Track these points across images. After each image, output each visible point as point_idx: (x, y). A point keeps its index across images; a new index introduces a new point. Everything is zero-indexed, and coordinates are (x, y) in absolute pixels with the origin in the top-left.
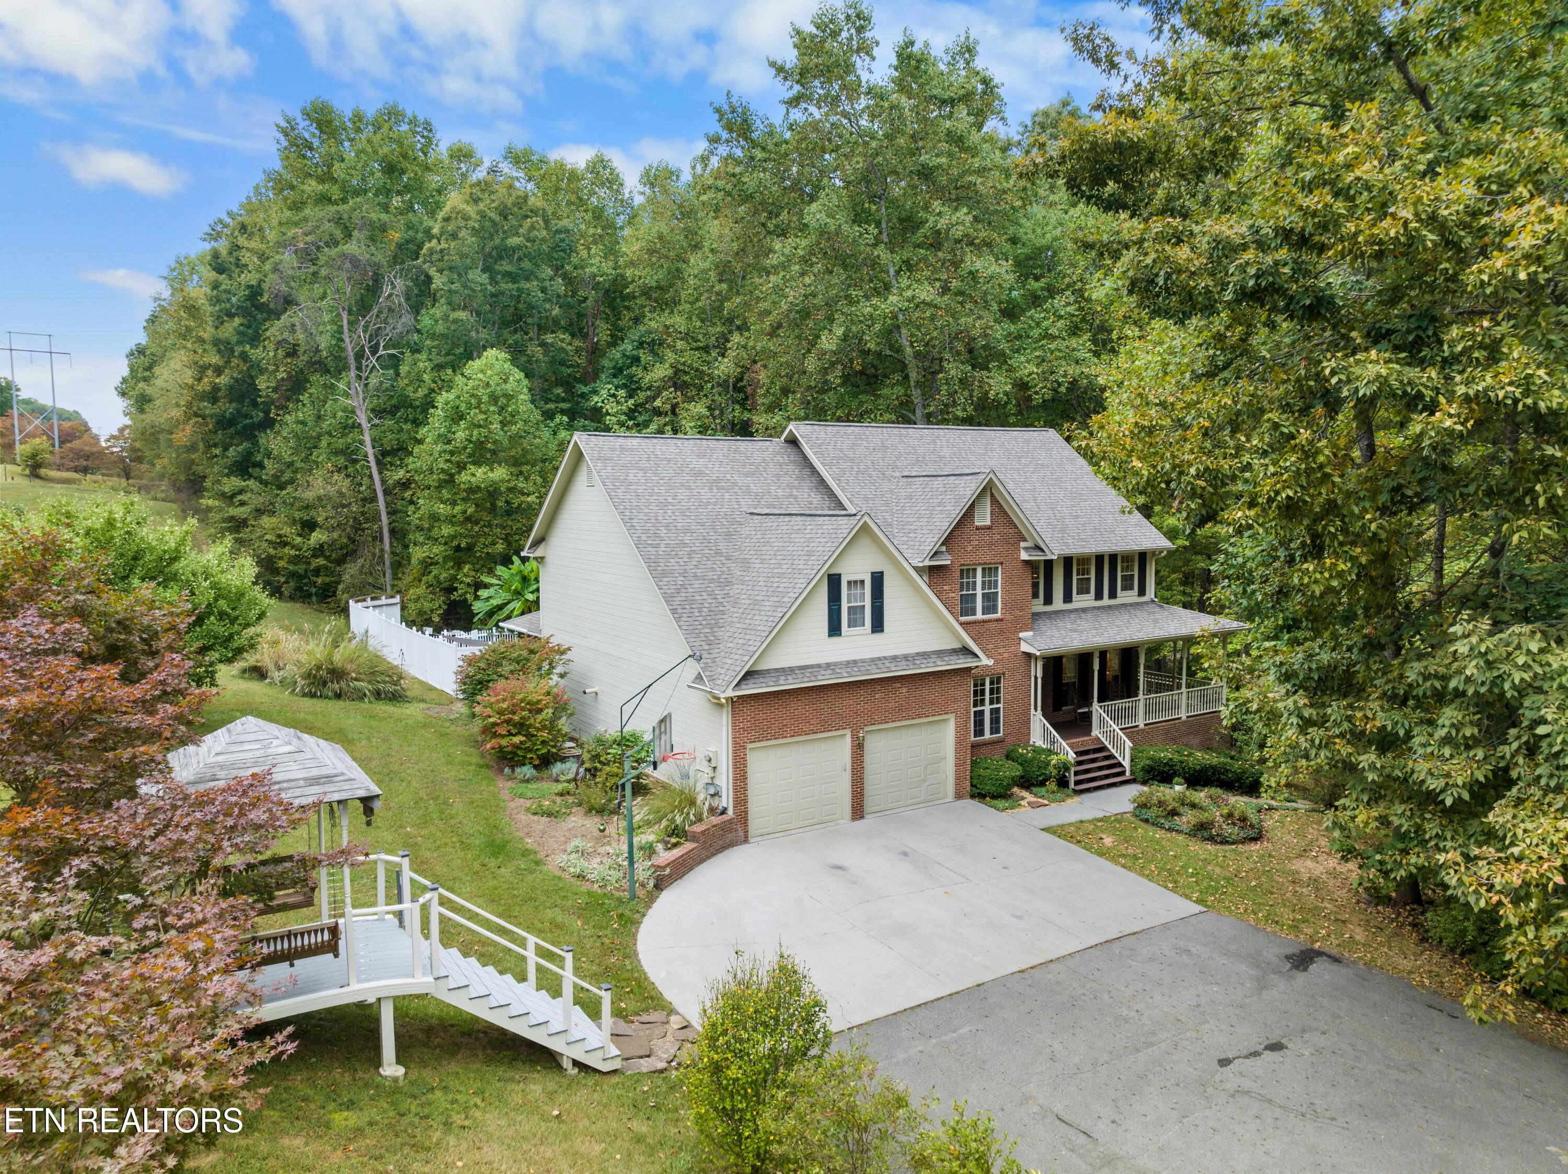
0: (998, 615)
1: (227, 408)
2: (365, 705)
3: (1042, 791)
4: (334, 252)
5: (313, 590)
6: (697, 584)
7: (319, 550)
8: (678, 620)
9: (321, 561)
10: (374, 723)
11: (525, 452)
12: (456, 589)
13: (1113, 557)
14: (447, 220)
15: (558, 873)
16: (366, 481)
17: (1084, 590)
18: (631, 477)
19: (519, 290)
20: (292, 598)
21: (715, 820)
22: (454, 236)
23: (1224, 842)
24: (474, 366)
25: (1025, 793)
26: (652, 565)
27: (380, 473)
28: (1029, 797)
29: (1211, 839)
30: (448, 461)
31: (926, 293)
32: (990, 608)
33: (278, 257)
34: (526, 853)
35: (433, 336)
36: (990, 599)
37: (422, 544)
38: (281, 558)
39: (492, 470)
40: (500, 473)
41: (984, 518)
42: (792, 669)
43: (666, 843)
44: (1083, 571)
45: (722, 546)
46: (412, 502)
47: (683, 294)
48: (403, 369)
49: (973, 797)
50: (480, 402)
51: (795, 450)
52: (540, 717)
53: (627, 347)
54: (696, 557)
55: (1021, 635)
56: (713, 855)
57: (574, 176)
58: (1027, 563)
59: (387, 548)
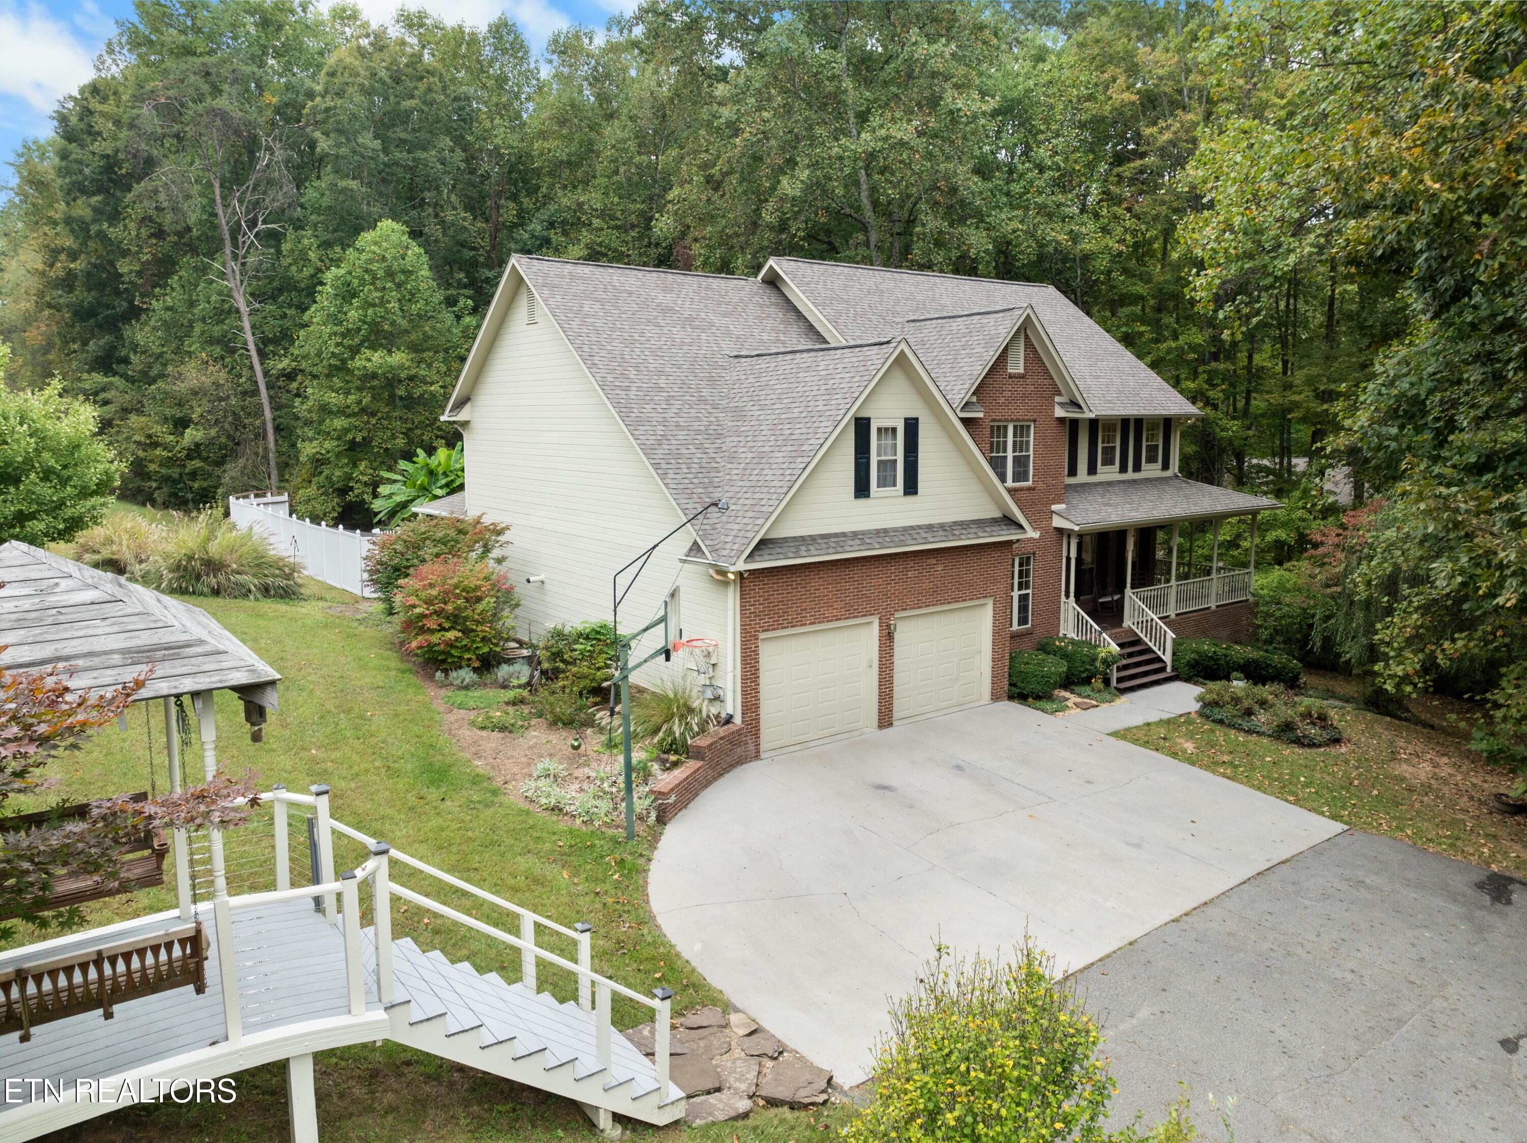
0: (1029, 483)
1: (83, 295)
2: (249, 603)
3: (1087, 690)
4: (200, 108)
5: (190, 496)
6: (681, 435)
7: (195, 451)
8: (663, 476)
9: (197, 464)
10: (261, 622)
11: (427, 338)
12: (351, 489)
13: (1139, 421)
14: (332, 74)
15: (525, 806)
16: (246, 372)
17: (1108, 461)
18: (586, 308)
19: (414, 160)
20: (166, 506)
21: (723, 731)
22: (340, 94)
23: (1313, 745)
24: (367, 237)
25: (1067, 694)
26: (624, 410)
27: (262, 364)
28: (1073, 699)
29: (1299, 742)
30: (338, 345)
31: (905, 131)
32: (1020, 475)
33: (135, 111)
34: (476, 780)
35: (317, 210)
36: (1021, 463)
37: (311, 440)
38: (151, 461)
39: (390, 352)
40: (399, 358)
41: (1017, 365)
42: (813, 539)
43: (664, 762)
44: (1109, 439)
45: (705, 393)
46: (298, 395)
47: (599, 167)
48: (286, 247)
49: (1011, 698)
50: (375, 278)
51: (775, 291)
52: (480, 607)
53: (536, 226)
54: (677, 404)
55: (1054, 507)
56: (721, 775)
57: (474, 41)
58: (1061, 420)
59: (272, 445)
